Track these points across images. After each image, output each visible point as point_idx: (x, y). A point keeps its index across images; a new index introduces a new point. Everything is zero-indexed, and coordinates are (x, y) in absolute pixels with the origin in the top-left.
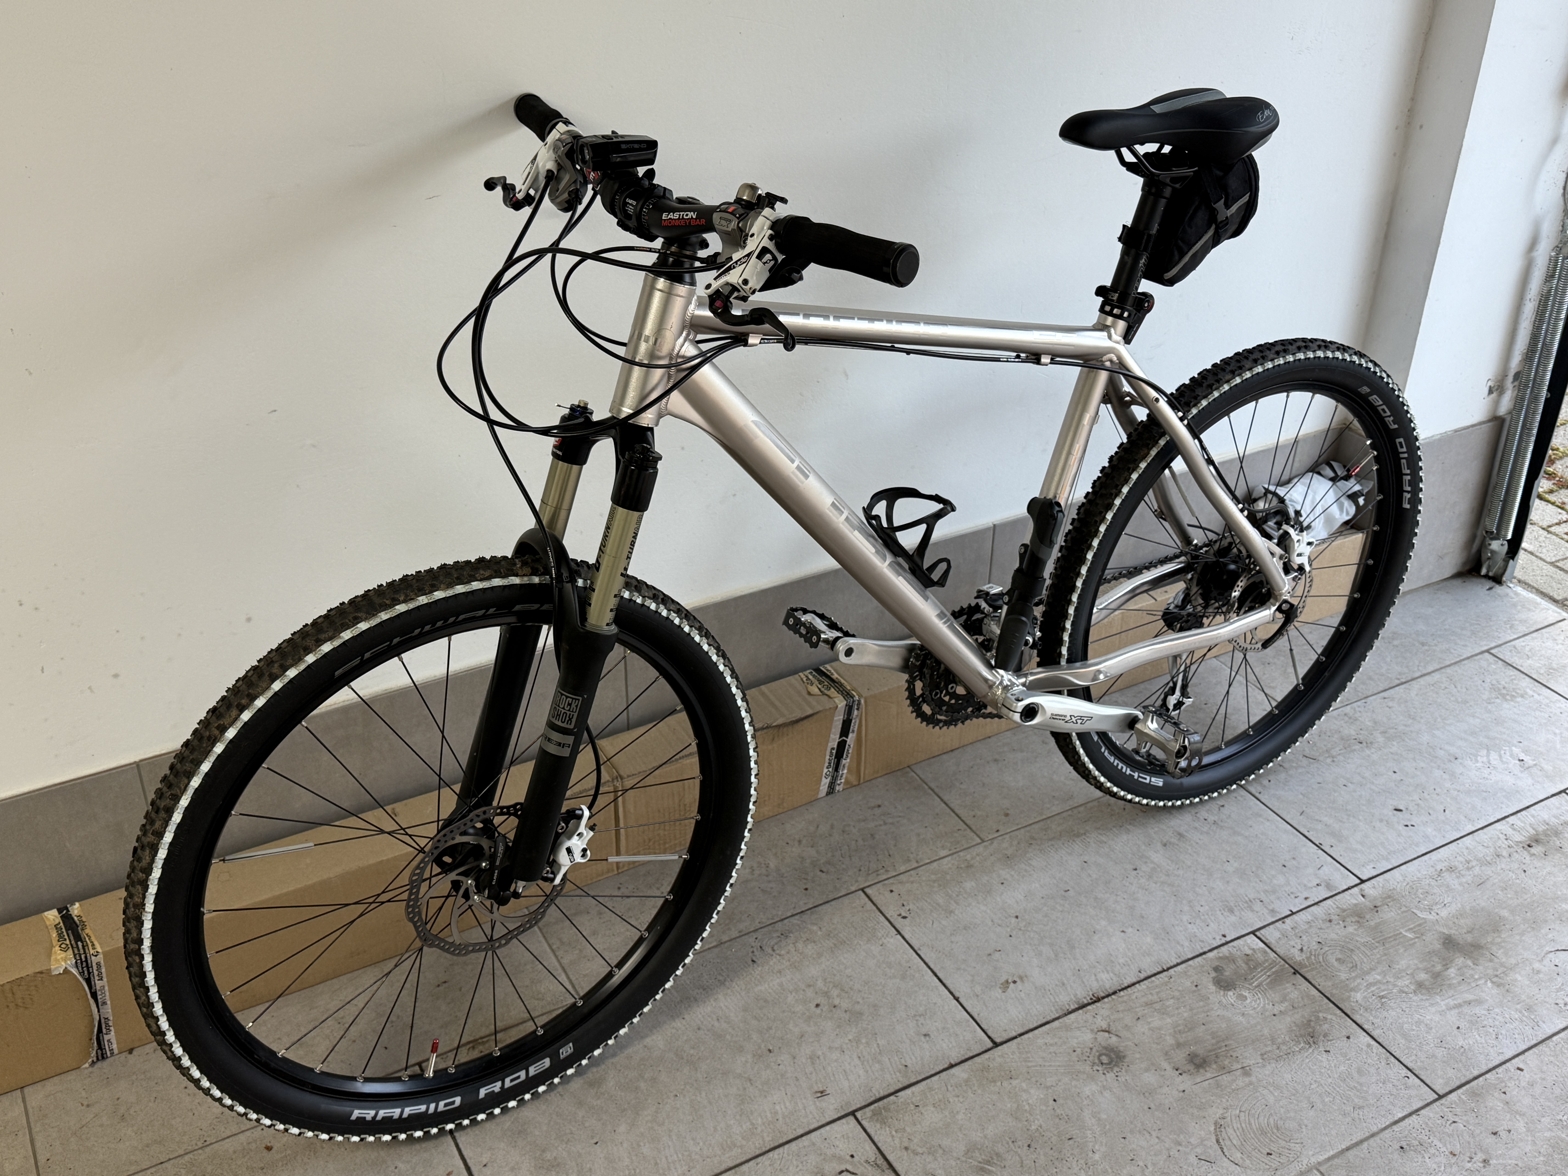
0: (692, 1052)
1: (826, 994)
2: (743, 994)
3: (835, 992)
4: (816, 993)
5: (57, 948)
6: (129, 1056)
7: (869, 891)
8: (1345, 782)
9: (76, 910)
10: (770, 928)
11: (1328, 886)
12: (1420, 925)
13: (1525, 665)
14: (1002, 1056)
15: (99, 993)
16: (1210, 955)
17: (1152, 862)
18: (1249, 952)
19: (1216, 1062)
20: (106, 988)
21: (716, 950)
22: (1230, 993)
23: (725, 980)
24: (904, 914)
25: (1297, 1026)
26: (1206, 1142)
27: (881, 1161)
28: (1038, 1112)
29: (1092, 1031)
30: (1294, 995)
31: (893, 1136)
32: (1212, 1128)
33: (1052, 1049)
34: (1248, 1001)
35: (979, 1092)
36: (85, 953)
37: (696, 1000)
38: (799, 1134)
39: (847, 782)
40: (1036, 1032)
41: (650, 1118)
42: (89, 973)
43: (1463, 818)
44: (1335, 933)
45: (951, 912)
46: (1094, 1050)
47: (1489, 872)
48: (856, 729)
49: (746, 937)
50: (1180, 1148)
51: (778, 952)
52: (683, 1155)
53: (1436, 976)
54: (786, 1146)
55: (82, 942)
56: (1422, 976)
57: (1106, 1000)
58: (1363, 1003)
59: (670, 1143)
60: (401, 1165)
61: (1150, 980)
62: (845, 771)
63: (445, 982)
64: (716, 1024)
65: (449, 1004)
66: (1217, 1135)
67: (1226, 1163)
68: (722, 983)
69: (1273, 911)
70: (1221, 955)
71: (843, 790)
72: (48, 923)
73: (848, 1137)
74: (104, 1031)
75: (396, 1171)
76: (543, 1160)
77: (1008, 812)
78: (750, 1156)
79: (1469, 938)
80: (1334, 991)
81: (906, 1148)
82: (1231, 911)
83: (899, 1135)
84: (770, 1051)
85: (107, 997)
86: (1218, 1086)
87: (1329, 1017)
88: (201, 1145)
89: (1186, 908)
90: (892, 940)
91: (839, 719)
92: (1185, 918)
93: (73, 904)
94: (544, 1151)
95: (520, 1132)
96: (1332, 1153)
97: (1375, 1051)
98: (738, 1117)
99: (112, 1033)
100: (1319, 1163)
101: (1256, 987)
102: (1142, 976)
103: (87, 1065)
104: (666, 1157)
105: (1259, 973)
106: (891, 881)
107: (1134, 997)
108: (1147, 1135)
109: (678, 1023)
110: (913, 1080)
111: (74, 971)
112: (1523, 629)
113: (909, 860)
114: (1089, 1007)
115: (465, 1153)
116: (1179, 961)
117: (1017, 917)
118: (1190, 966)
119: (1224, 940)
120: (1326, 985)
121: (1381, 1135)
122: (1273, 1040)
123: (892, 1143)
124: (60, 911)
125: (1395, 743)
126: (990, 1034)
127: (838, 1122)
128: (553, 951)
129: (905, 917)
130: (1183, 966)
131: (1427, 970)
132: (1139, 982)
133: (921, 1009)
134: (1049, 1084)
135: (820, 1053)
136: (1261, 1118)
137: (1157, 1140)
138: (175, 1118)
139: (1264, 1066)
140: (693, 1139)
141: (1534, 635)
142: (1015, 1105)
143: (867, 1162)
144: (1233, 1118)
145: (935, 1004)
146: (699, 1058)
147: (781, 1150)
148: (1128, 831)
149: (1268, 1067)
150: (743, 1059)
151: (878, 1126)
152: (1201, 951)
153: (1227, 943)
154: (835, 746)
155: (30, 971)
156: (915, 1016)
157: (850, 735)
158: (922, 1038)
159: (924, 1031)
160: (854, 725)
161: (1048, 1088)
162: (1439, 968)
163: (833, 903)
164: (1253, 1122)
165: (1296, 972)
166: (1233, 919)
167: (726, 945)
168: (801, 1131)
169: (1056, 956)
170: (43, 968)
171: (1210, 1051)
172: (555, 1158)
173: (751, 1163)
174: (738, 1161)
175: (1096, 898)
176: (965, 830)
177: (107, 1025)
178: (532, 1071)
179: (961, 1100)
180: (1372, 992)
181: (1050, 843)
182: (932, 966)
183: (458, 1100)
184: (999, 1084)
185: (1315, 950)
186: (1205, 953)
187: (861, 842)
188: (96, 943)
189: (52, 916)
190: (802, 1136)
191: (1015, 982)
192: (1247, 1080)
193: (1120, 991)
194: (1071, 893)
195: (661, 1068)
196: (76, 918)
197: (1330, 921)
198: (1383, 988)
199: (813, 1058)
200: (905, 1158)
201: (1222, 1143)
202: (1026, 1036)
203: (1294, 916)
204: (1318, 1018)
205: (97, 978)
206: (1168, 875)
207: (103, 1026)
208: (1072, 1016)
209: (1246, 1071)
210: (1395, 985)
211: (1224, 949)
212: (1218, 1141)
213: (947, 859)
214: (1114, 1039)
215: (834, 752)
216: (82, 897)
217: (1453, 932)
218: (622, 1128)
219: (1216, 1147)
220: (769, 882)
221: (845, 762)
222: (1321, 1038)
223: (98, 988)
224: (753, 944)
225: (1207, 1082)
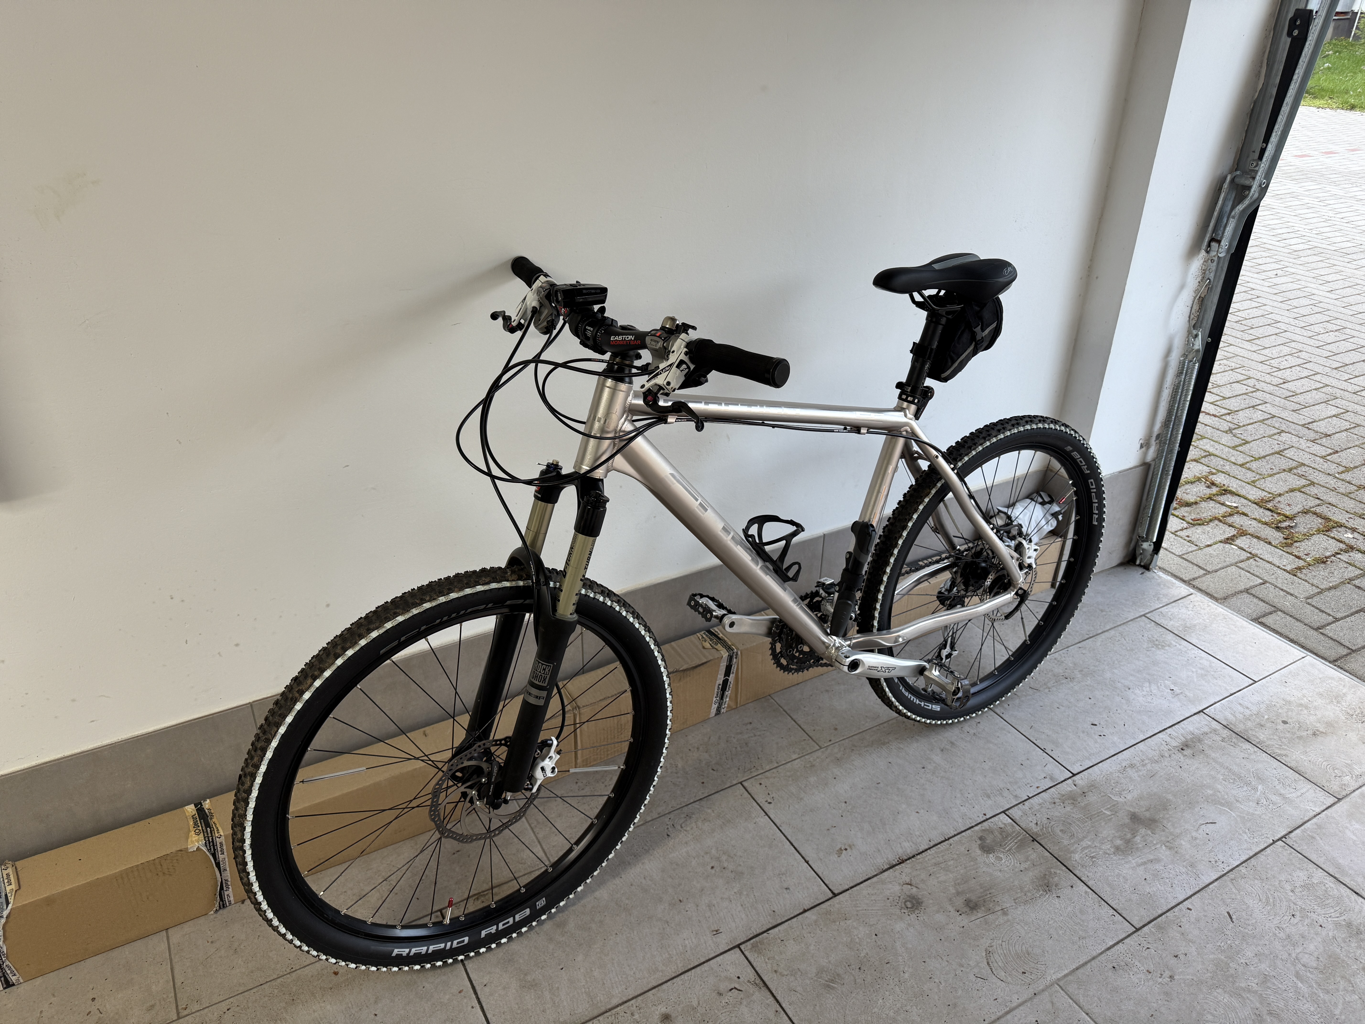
0: (627, 902)
1: (718, 859)
2: (661, 859)
3: (724, 858)
4: (711, 858)
5: (193, 832)
6: (242, 905)
7: (745, 784)
8: (1058, 706)
9: (207, 804)
10: (679, 811)
11: (1052, 779)
12: (1114, 805)
13: (1169, 625)
14: (839, 903)
15: (221, 863)
16: (976, 828)
17: (934, 762)
18: (1002, 826)
19: (984, 906)
20: (227, 859)
21: (643, 827)
22: (991, 855)
23: (649, 849)
24: (769, 801)
25: (1037, 878)
26: (980, 964)
27: (758, 981)
28: (865, 944)
29: (899, 884)
30: (1034, 856)
31: (766, 963)
32: (984, 954)
33: (873, 898)
34: (1003, 861)
35: (825, 929)
36: (212, 836)
37: (629, 864)
38: (702, 961)
39: (729, 706)
40: (862, 885)
41: (598, 950)
42: (214, 850)
43: (1137, 730)
44: (1058, 812)
45: (801, 799)
46: (901, 898)
47: (1157, 768)
48: (735, 672)
49: (663, 817)
50: (962, 969)
51: (685, 828)
52: (622, 977)
53: (1128, 842)
54: (693, 971)
55: (210, 828)
56: (1118, 842)
57: (908, 861)
58: (1080, 862)
59: (613, 968)
60: (427, 985)
61: (937, 847)
62: (728, 699)
63: (458, 851)
64: (644, 881)
65: (461, 866)
66: (987, 959)
67: (994, 980)
68: (647, 851)
69: (1016, 796)
70: (983, 828)
71: (726, 711)
72: (187, 814)
73: (735, 964)
74: (225, 888)
75: (424, 989)
76: (525, 981)
77: (837, 727)
78: (669, 978)
79: (1147, 814)
80: (1060, 853)
81: (776, 971)
82: (989, 797)
83: (771, 962)
84: (680, 901)
85: (227, 866)
86: (986, 923)
87: (1058, 872)
88: (289, 971)
89: (959, 795)
90: (762, 820)
91: (724, 665)
92: (958, 802)
93: (205, 800)
94: (526, 975)
95: (510, 960)
96: (1066, 972)
97: (1090, 896)
98: (659, 950)
99: (230, 890)
100: (1059, 980)
101: (1008, 851)
102: (932, 844)
103: (212, 912)
104: (611, 980)
105: (1009, 840)
106: (760, 776)
107: (927, 859)
108: (940, 960)
109: (617, 881)
110: (779, 922)
111: (204, 849)
112: (1165, 601)
113: (772, 762)
114: (897, 867)
115: (471, 976)
116: (956, 833)
117: (846, 802)
118: (963, 836)
119: (985, 818)
120: (1054, 849)
121: (1099, 958)
122: (1021, 889)
123: (766, 968)
124: (196, 806)
125: (1088, 678)
126: (830, 887)
127: (729, 953)
128: (532, 829)
129: (770, 803)
130: (959, 836)
131: (1121, 838)
132: (929, 848)
133: (783, 870)
134: (871, 923)
135: (715, 902)
136: (1017, 946)
137: (947, 963)
138: (272, 951)
139: (1016, 908)
140: (629, 966)
141: (1173, 604)
142: (849, 939)
143: (749, 981)
144: (998, 946)
145: (793, 865)
146: (632, 906)
147: (689, 973)
148: (917, 741)
149: (1019, 909)
150: (662, 907)
151: (756, 955)
152: (970, 826)
153: (987, 819)
154: (721, 683)
155: (174, 849)
156: (779, 874)
157: (731, 675)
158: (785, 891)
159: (786, 885)
160: (734, 669)
161: (871, 926)
162: (1129, 836)
163: (721, 792)
164: (1011, 949)
165: (1034, 840)
166: (990, 802)
167: (650, 823)
168: (703, 960)
169: (873, 830)
170: (183, 847)
171: (980, 897)
172: (534, 980)
173: (669, 983)
174: (660, 982)
175: (898, 789)
176: (809, 740)
177: (227, 884)
178: (518, 918)
179: (813, 936)
180: (1086, 853)
181: (866, 749)
182: (790, 839)
183: (466, 939)
184: (838, 923)
185: (1046, 824)
186: (972, 827)
187: (739, 749)
188: (220, 828)
189: (191, 809)
190: (704, 963)
191: (846, 849)
192: (1006, 918)
193: (917, 855)
194: (881, 785)
195: (606, 914)
196: (207, 811)
197: (1054, 803)
198: (1093, 850)
199: (710, 906)
200: (775, 978)
201: (991, 965)
202: (855, 888)
203: (1030, 800)
204: (1050, 873)
205: (220, 853)
206: (945, 772)
207: (224, 885)
208: (886, 874)
209: (1004, 912)
210: (1100, 849)
211: (985, 824)
212: (988, 963)
213: (797, 761)
214: (915, 889)
215: (720, 686)
216: (211, 795)
217: (1137, 810)
218: (580, 958)
219: (988, 968)
220: (678, 777)
221: (728, 693)
222: (1054, 887)
223: (221, 859)
224: (668, 823)
225: (978, 920)
